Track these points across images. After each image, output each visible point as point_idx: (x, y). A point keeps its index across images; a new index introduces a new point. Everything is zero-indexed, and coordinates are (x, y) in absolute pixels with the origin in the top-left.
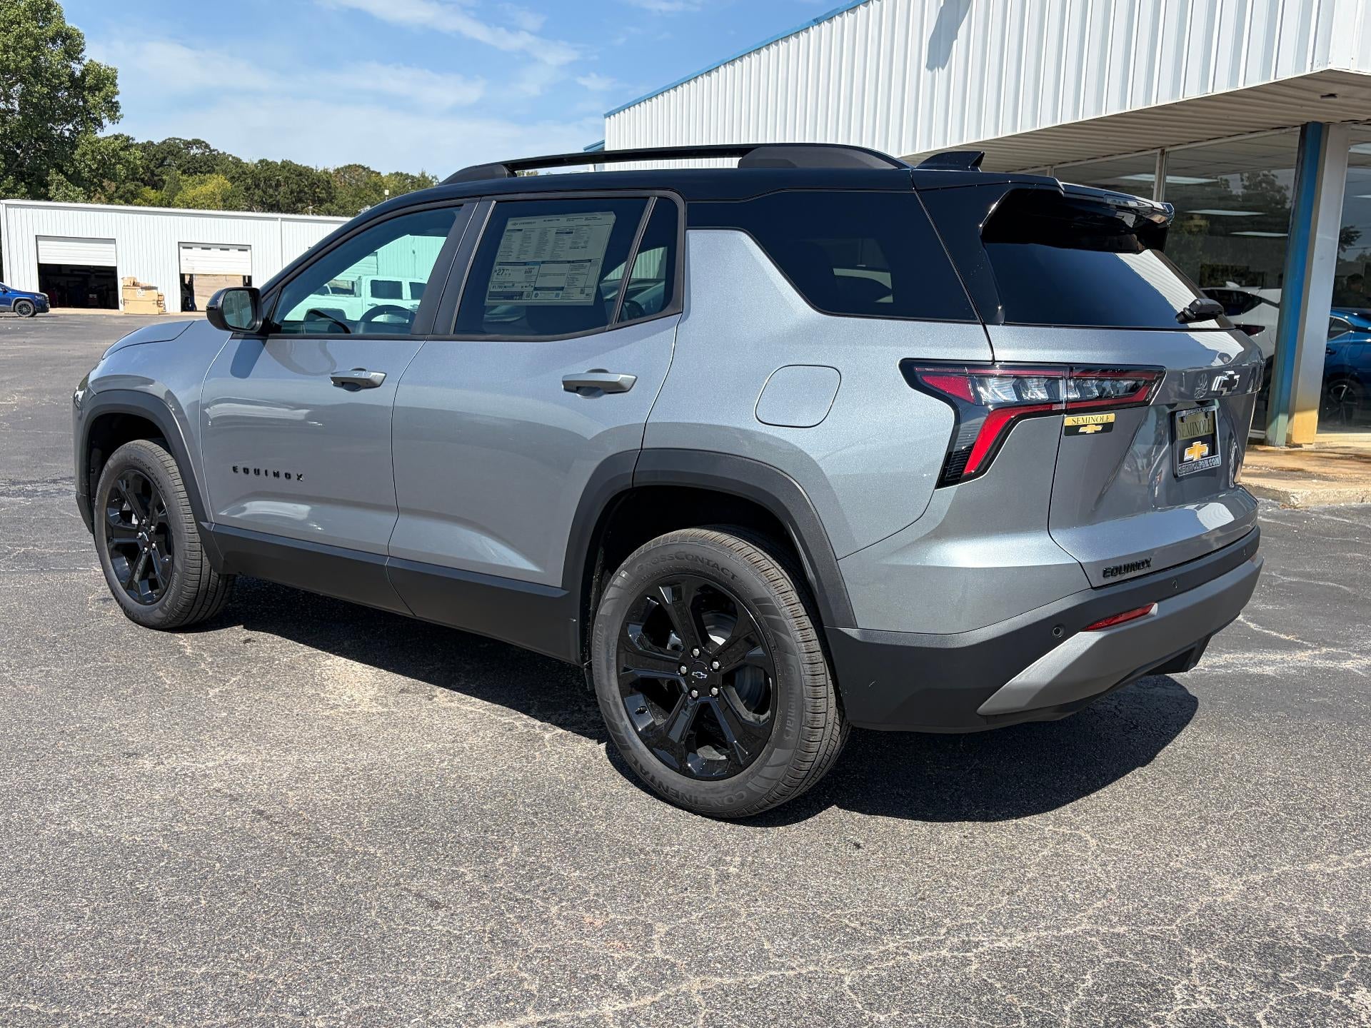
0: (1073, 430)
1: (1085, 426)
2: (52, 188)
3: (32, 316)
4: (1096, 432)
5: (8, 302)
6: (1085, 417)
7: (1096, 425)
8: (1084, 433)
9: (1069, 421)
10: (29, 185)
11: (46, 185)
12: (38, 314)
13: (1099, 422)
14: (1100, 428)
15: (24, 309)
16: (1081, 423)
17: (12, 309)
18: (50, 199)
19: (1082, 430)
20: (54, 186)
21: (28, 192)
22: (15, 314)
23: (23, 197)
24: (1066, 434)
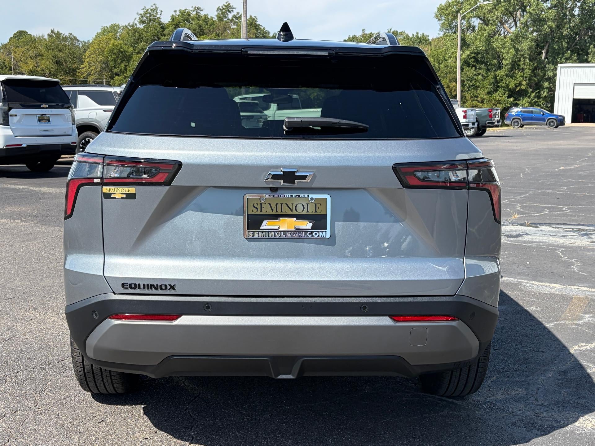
0: (108, 196)
1: (114, 193)
2: (590, 56)
3: (556, 127)
4: (122, 198)
5: (544, 120)
6: (113, 188)
7: (122, 194)
8: (115, 198)
9: (106, 189)
10: (579, 54)
11: (587, 54)
12: (559, 127)
13: (123, 192)
14: (124, 196)
15: (552, 124)
16: (111, 191)
17: (546, 124)
18: (588, 62)
19: (113, 196)
20: (592, 55)
21: (578, 59)
22: (546, 127)
23: (575, 62)
24: (105, 198)
